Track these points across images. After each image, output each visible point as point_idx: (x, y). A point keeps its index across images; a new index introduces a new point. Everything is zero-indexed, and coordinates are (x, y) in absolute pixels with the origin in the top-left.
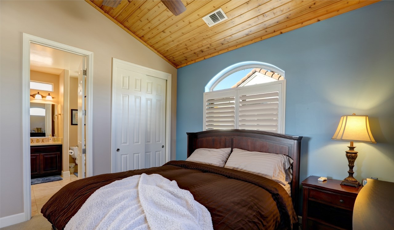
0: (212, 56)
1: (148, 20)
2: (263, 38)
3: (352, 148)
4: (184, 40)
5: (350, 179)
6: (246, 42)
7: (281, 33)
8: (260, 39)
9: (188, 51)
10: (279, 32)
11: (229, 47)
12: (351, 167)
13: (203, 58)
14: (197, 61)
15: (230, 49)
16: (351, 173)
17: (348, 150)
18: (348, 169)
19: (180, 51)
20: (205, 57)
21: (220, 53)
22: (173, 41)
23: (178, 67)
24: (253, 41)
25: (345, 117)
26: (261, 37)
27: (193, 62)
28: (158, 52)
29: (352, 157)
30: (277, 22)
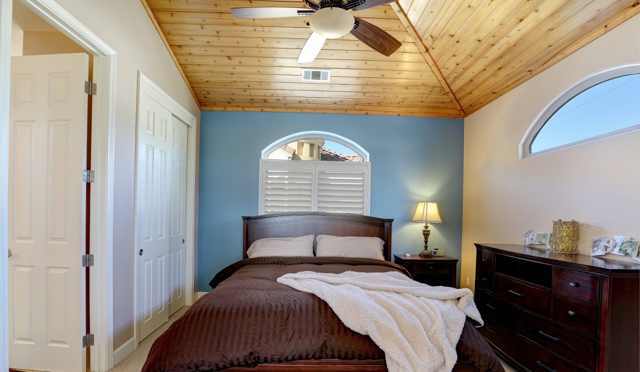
0: (275, 110)
1: (218, 32)
2: (349, 112)
3: (426, 227)
4: (251, 80)
5: (426, 251)
6: (327, 109)
7: (367, 114)
8: (344, 112)
9: (245, 93)
10: (364, 112)
11: (306, 108)
12: (426, 242)
13: (259, 109)
14: (246, 109)
15: (305, 111)
16: (426, 248)
17: (424, 229)
18: (424, 244)
19: (231, 90)
20: (263, 109)
21: (289, 110)
22: (232, 74)
23: (203, 108)
24: (336, 112)
25: (426, 203)
26: (346, 110)
27: (240, 109)
28: (187, 77)
29: (426, 234)
30: (369, 104)
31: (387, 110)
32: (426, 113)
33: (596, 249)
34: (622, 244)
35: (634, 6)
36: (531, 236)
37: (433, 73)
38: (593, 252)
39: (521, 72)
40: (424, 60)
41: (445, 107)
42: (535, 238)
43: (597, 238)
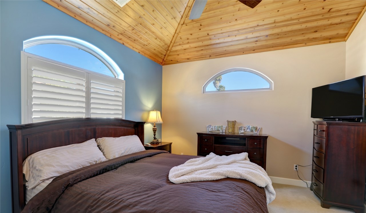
3: (155, 126)
7: (123, 44)
10: (122, 42)
12: (155, 135)
29: (154, 130)
30: (129, 37)
31: (135, 47)
32: (150, 56)
33: (240, 130)
34: (251, 128)
35: (253, 50)
36: (211, 128)
37: (172, 37)
38: (240, 131)
39: (207, 55)
40: (176, 28)
41: (160, 57)
42: (213, 128)
43: (240, 126)
